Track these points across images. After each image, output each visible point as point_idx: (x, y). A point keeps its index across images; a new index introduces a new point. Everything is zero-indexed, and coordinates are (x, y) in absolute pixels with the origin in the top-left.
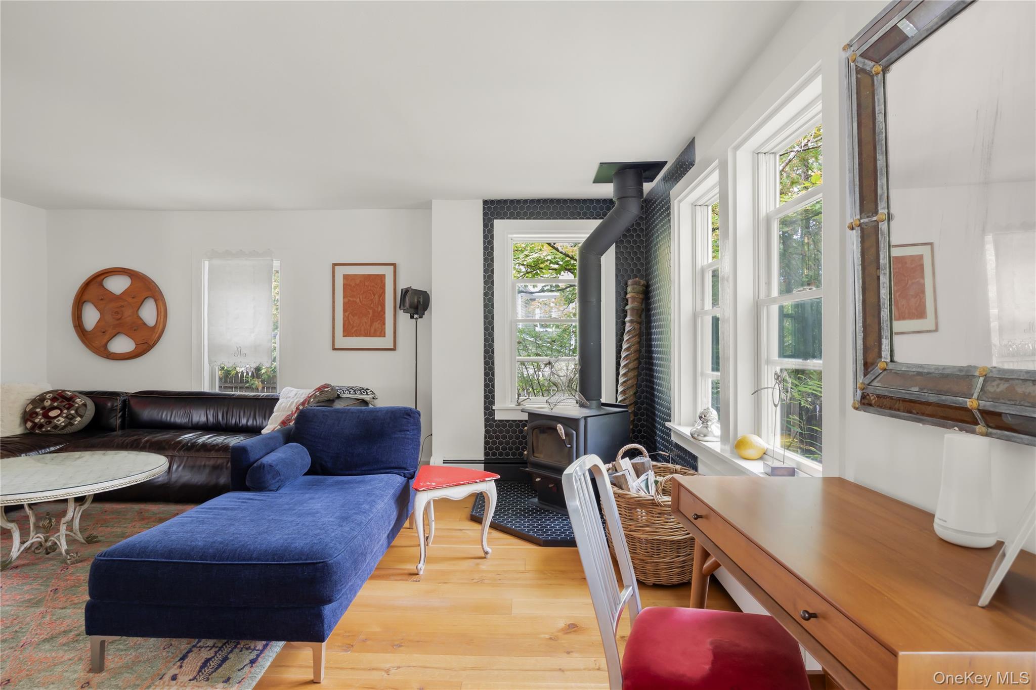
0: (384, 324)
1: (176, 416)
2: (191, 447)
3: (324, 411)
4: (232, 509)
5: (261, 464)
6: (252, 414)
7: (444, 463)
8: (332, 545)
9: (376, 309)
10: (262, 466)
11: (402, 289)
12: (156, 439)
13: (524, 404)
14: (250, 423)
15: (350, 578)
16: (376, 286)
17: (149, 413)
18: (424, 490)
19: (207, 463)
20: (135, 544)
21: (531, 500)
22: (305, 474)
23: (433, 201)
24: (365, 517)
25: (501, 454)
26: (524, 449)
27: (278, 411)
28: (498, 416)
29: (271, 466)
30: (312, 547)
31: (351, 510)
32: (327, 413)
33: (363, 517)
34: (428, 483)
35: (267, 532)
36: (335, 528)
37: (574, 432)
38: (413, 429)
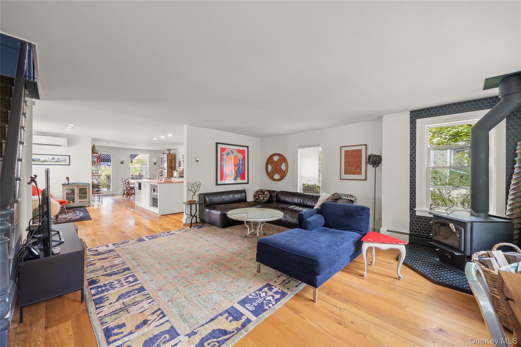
0: (361, 170)
1: (289, 199)
2: (292, 211)
3: (331, 204)
4: (295, 234)
5: (306, 220)
6: (311, 201)
7: (387, 231)
8: (321, 255)
9: (358, 163)
10: (306, 221)
11: (369, 155)
12: (283, 206)
13: (435, 210)
14: (311, 204)
15: (327, 269)
16: (358, 154)
17: (283, 198)
18: (366, 242)
19: (296, 216)
20: (267, 239)
21: (435, 259)
22: (322, 226)
23: (383, 116)
24: (337, 247)
25: (419, 232)
26: (430, 231)
27: (319, 201)
28: (418, 214)
29: (309, 222)
30: (314, 253)
31: (333, 243)
32: (332, 205)
33: (336, 247)
34: (369, 239)
35: (302, 245)
36: (324, 249)
37: (463, 229)
38: (366, 215)
